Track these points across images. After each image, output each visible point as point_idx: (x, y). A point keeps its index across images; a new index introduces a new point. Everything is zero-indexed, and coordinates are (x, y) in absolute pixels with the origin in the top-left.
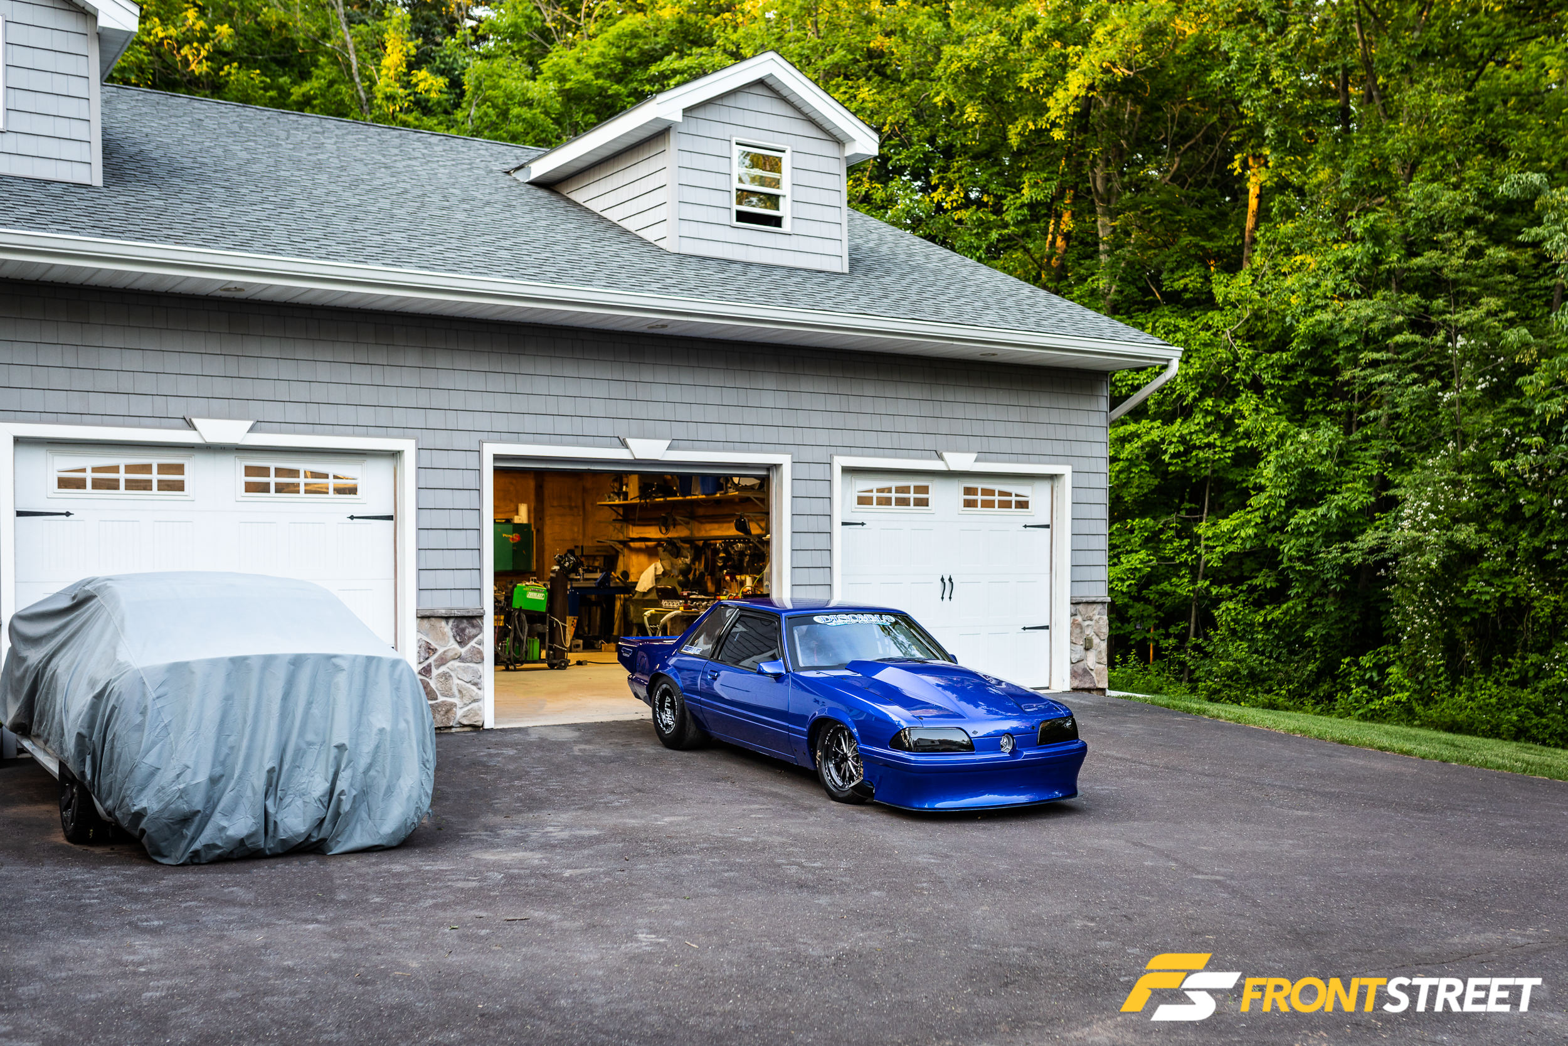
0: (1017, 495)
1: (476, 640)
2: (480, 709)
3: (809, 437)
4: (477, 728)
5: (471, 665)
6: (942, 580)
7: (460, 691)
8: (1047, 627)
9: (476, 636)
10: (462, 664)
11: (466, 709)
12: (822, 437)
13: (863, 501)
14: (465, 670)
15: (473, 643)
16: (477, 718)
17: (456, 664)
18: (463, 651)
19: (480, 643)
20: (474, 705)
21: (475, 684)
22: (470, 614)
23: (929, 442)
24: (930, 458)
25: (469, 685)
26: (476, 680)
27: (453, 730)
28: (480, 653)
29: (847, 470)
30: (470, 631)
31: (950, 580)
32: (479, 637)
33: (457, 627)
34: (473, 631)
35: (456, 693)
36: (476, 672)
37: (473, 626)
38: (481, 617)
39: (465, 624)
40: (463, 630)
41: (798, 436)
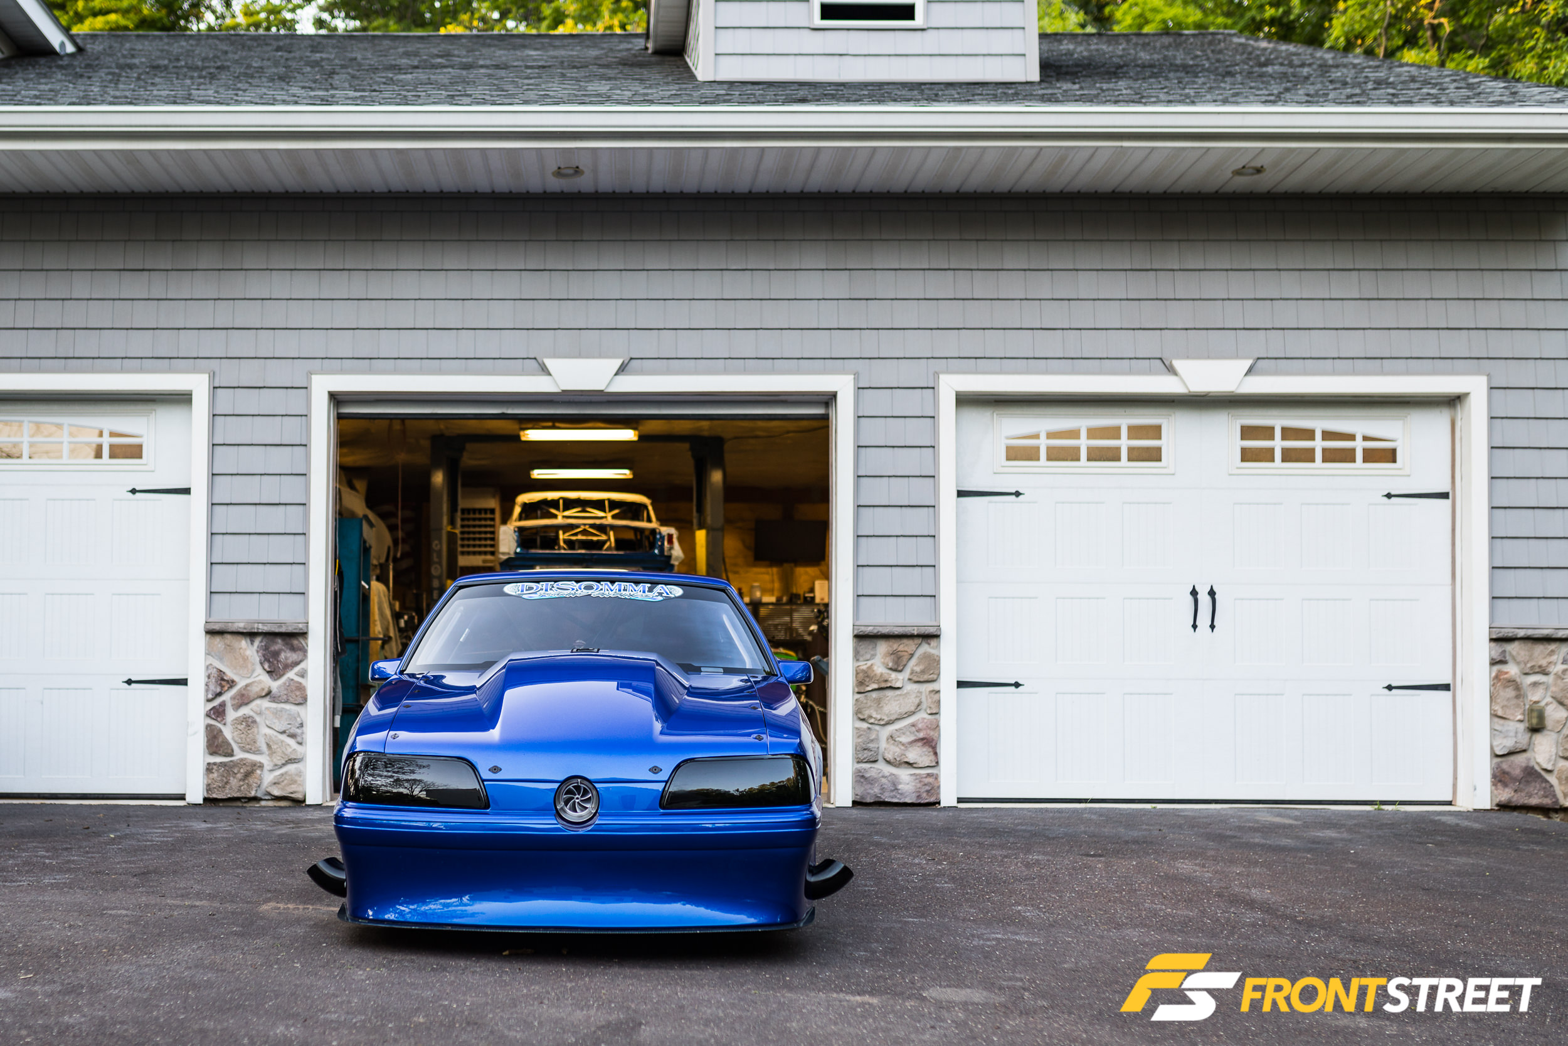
0: (1365, 438)
1: (297, 669)
2: (300, 774)
3: (891, 344)
4: (298, 802)
5: (287, 707)
6: (1194, 593)
7: (269, 746)
8: (1446, 687)
9: (297, 663)
10: (274, 705)
11: (278, 773)
12: (918, 343)
13: (1015, 454)
14: (277, 714)
15: (291, 674)
16: (293, 788)
17: (265, 703)
18: (275, 685)
19: (303, 674)
20: (291, 768)
21: (293, 736)
22: (290, 629)
23: (1148, 344)
24: (1150, 372)
25: (283, 737)
26: (294, 730)
27: (263, 803)
28: (301, 688)
29: (965, 400)
30: (287, 656)
31: (1212, 593)
32: (302, 665)
33: (266, 648)
34: (293, 657)
35: (264, 748)
36: (293, 717)
37: (293, 649)
38: (304, 634)
39: (279, 644)
40: (276, 654)
41: (870, 343)
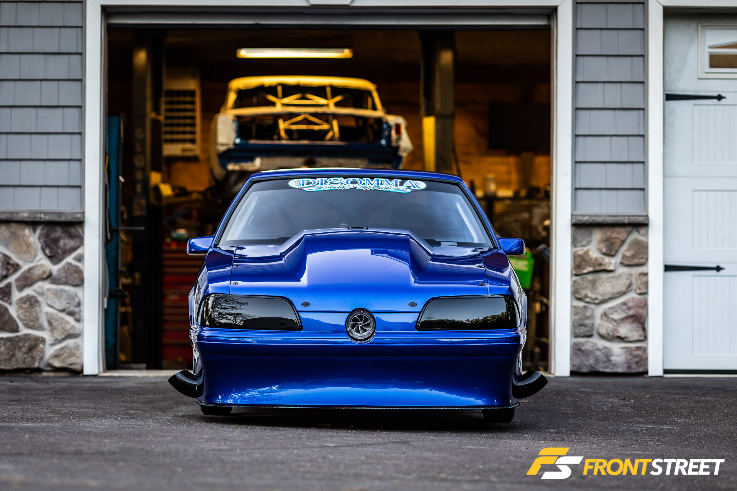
1: (74, 254)
2: (78, 347)
4: (78, 373)
5: (67, 288)
7: (50, 323)
9: (74, 249)
10: (54, 287)
11: (58, 347)
13: (718, 61)
14: (57, 294)
15: (70, 259)
16: (72, 360)
17: (46, 285)
18: (55, 269)
19: (80, 259)
20: (70, 342)
21: (71, 314)
22: (69, 219)
25: (63, 315)
26: (73, 309)
27: (45, 374)
28: (79, 272)
29: (672, 15)
30: (66, 242)
32: (79, 251)
33: (47, 236)
34: (71, 243)
35: (46, 324)
36: (71, 297)
37: (71, 236)
38: (81, 223)
39: (58, 232)
40: (56, 241)
